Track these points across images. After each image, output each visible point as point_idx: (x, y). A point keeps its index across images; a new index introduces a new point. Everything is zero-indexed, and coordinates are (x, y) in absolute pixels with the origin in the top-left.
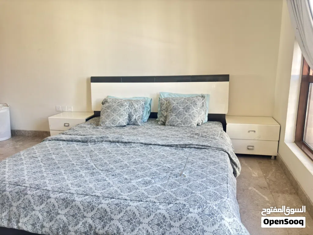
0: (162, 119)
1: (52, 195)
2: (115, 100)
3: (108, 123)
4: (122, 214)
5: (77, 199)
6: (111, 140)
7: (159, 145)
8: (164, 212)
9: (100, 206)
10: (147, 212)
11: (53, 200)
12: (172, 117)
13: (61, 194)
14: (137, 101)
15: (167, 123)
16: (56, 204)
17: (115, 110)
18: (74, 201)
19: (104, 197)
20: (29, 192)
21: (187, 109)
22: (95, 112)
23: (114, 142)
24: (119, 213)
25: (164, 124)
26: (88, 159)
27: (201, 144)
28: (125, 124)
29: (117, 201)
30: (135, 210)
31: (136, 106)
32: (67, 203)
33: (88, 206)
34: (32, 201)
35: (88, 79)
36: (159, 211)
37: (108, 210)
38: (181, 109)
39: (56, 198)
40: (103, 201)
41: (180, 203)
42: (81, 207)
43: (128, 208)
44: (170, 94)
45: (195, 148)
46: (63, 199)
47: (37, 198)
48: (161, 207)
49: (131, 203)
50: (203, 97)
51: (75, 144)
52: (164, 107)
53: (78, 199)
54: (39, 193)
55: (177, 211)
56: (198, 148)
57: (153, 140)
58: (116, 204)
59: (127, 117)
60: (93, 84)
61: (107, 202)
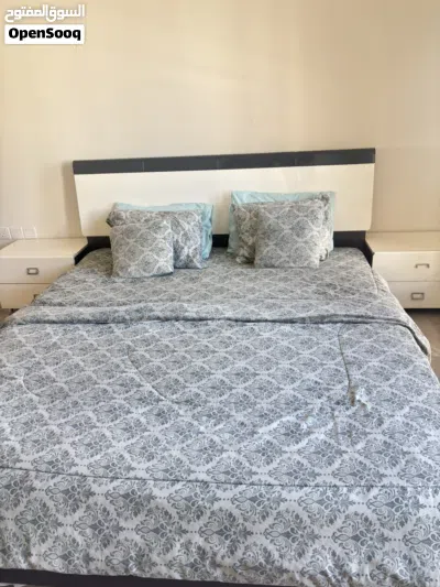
0: (244, 252)
1: (95, 488)
2: (137, 215)
3: (133, 269)
4: (270, 520)
5: (156, 492)
6: (161, 315)
7: (266, 321)
8: (363, 509)
9: (216, 506)
10: (327, 512)
11: (101, 500)
12: (267, 250)
13: (115, 483)
14: (187, 215)
15: (257, 261)
16: (111, 508)
17: (143, 240)
18: (151, 497)
19: (219, 484)
20: (37, 484)
21: (299, 229)
22: (89, 238)
23: (167, 319)
24: (264, 518)
25: (250, 262)
26: (132, 373)
27: (353, 313)
28: (171, 269)
29: (251, 493)
30: (299, 510)
31: (187, 227)
32: (136, 503)
33: (188, 508)
34: (50, 504)
35: (65, 167)
36: (352, 509)
37: (236, 513)
38: (286, 229)
39: (107, 495)
40: (219, 493)
41: (392, 486)
42: (173, 512)
43: (283, 506)
44: (252, 195)
45: (342, 322)
46: (126, 496)
47: (60, 496)
48: (353, 497)
49: (285, 494)
50: (325, 199)
51: (82, 330)
52: (246, 225)
53: (161, 493)
54: (61, 483)
55: (391, 505)
56: (348, 322)
57: (250, 310)
58: (253, 499)
59: (171, 254)
60: (79, 178)
61: (229, 494)
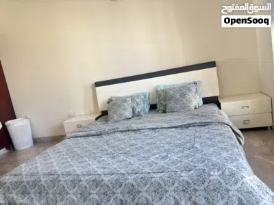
0: (162, 108)
1: (82, 179)
2: (118, 98)
3: (115, 117)
4: (148, 186)
5: (105, 178)
6: (122, 130)
7: (165, 128)
8: (187, 179)
9: (127, 182)
10: (171, 181)
11: (84, 183)
12: (171, 105)
13: (90, 177)
15: (167, 110)
16: (88, 186)
17: (120, 106)
18: (103, 180)
19: (129, 174)
20: (62, 179)
22: (102, 112)
23: (125, 131)
24: (146, 185)
25: (164, 112)
26: (106, 147)
28: (130, 116)
29: (141, 176)
30: (160, 181)
31: (137, 100)
32: (96, 183)
33: (116, 183)
34: (65, 186)
35: (92, 86)
36: (181, 178)
37: (135, 184)
38: (178, 96)
39: (86, 181)
40: (129, 177)
41: (200, 169)
42: (110, 185)
43: (153, 180)
46: (93, 181)
47: (69, 183)
48: (182, 174)
49: (154, 175)
50: (195, 83)
54: (70, 178)
55: (199, 176)
57: (160, 125)
58: (141, 178)
59: (131, 110)
60: (97, 88)
61: (133, 177)
